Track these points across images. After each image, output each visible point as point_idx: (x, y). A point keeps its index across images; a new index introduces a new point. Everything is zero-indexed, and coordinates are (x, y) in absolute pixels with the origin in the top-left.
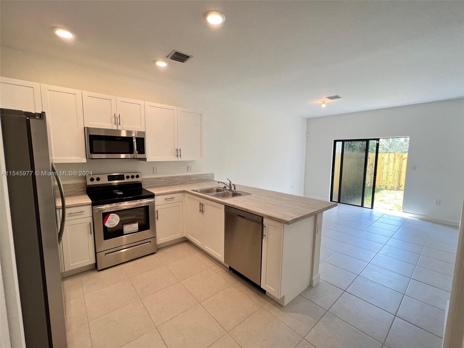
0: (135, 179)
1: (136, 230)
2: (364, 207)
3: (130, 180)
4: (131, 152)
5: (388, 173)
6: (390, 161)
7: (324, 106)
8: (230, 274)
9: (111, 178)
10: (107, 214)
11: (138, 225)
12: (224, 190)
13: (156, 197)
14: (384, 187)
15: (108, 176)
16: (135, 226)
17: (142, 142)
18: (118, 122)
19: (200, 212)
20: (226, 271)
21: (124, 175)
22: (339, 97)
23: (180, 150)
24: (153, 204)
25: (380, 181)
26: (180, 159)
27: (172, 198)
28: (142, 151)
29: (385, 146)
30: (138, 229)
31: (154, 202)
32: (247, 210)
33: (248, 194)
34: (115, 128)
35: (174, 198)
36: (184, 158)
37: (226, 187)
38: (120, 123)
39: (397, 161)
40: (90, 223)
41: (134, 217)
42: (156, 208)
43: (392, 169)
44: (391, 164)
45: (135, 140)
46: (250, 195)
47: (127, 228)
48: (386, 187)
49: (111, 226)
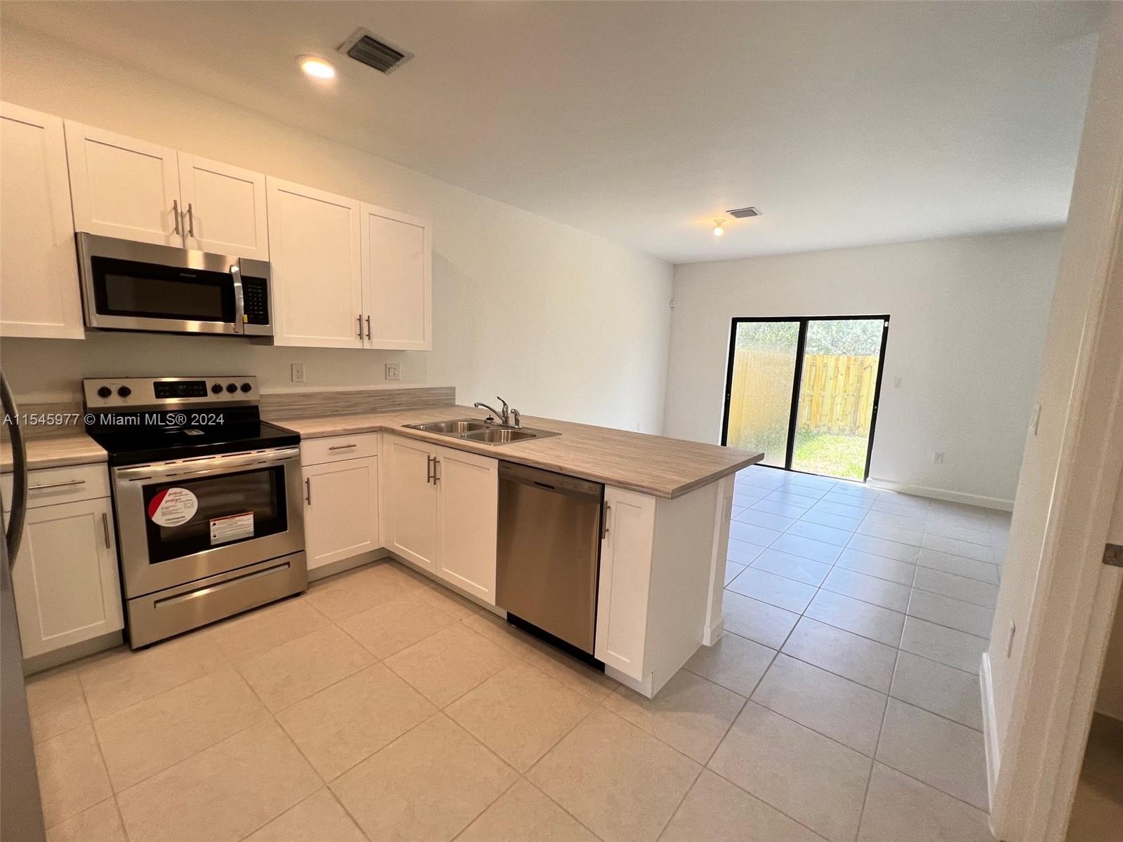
0: (239, 396)
1: (248, 533)
2: (792, 471)
3: (225, 397)
4: (228, 315)
5: (834, 398)
6: (838, 372)
7: (719, 232)
8: (509, 632)
9: (163, 390)
10: (158, 489)
11: (252, 520)
12: (487, 425)
13: (304, 444)
14: (825, 429)
15: (156, 384)
16: (246, 523)
17: (260, 291)
18: (187, 228)
19: (429, 481)
20: (500, 626)
21: (204, 383)
22: (755, 211)
23: (368, 321)
24: (296, 461)
25: (818, 417)
26: (367, 346)
27: (349, 446)
28: (261, 317)
29: (824, 342)
30: (252, 530)
31: (299, 455)
32: (561, 468)
33: (554, 434)
34: (176, 242)
35: (355, 446)
36: (378, 343)
37: (492, 419)
38: (191, 231)
39: (853, 372)
40: (104, 516)
41: (239, 497)
42: (306, 472)
43: (841, 390)
44: (841, 378)
45: (240, 284)
46: (557, 437)
47: (220, 529)
48: (829, 429)
49: (171, 523)
